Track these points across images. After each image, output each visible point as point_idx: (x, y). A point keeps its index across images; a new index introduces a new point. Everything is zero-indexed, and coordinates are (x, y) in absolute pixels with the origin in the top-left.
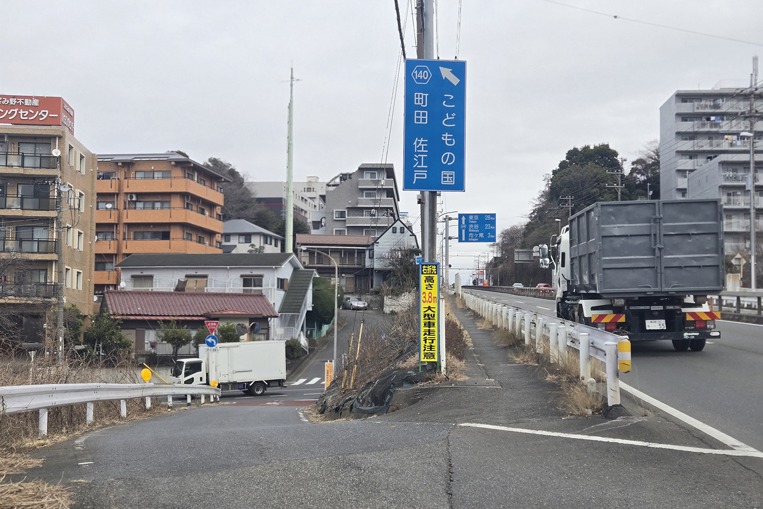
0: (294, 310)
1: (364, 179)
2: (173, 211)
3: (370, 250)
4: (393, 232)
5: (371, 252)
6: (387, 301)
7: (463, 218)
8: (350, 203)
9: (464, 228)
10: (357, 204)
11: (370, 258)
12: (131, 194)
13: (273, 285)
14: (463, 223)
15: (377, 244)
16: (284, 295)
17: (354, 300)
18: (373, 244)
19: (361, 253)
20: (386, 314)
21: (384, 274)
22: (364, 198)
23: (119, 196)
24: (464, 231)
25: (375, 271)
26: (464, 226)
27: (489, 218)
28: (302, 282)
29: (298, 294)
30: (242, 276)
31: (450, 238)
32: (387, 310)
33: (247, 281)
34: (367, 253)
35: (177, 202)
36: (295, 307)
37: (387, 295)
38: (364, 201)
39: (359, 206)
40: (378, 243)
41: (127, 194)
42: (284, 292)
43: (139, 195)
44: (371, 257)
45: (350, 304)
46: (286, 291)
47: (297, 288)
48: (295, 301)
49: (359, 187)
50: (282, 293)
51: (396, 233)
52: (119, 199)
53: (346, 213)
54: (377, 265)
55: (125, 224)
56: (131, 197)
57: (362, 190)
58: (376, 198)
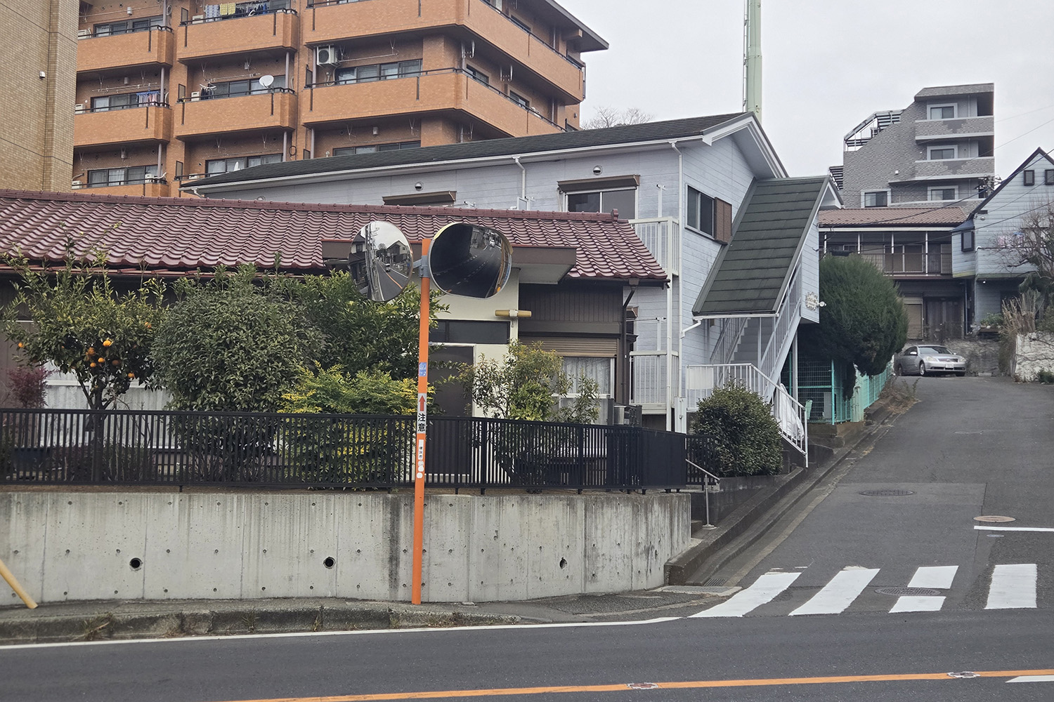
1: (929, 120)
2: (424, 79)
3: (962, 232)
4: (1026, 184)
5: (967, 236)
6: (1024, 346)
8: (897, 175)
10: (913, 175)
11: (965, 251)
12: (323, 45)
13: (673, 211)
15: (983, 216)
16: (717, 259)
17: (928, 353)
18: (971, 217)
19: (941, 242)
20: (1025, 381)
21: (1004, 288)
22: (929, 160)
23: (296, 59)
25: (980, 282)
29: (769, 253)
30: (563, 187)
32: (1025, 370)
34: (956, 240)
35: (436, 56)
36: (755, 294)
37: (1024, 331)
38: (929, 168)
39: (917, 178)
40: (985, 212)
41: (312, 46)
42: (714, 249)
43: (348, 47)
44: (968, 250)
45: (918, 362)
46: (722, 242)
47: (764, 234)
48: (756, 273)
49: (917, 138)
50: (711, 251)
51: (1032, 184)
52: (296, 64)
53: (889, 194)
54: (986, 265)
55: (309, 126)
56: (324, 56)
57: (923, 144)
58: (956, 159)
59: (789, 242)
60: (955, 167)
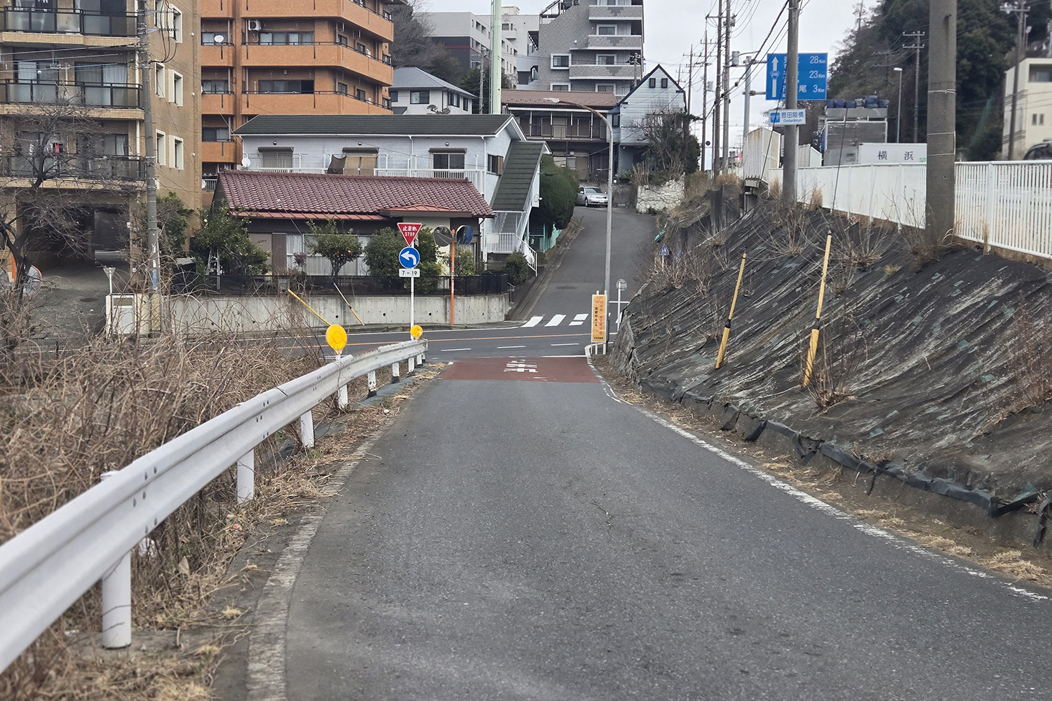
0: (513, 207)
1: (598, 5)
2: (318, 48)
3: (613, 115)
4: (650, 87)
5: (616, 117)
6: (642, 193)
7: (775, 61)
8: (575, 44)
9: (775, 77)
10: (587, 45)
11: (613, 126)
12: (253, 19)
13: (481, 166)
14: (775, 68)
15: (625, 106)
16: (498, 182)
17: (590, 192)
18: (618, 105)
19: (600, 118)
20: (641, 213)
21: (635, 152)
22: (597, 35)
23: (234, 24)
24: (775, 82)
25: (622, 147)
26: (776, 74)
27: (816, 61)
28: (525, 161)
29: (520, 181)
30: (431, 151)
31: (753, 93)
32: (642, 207)
33: (440, 159)
34: (610, 118)
35: (323, 34)
36: (515, 201)
37: (643, 184)
38: (598, 41)
39: (589, 48)
40: (627, 103)
41: (246, 19)
42: (498, 177)
43: (264, 21)
44: (616, 126)
45: (584, 199)
46: (500, 176)
47: (517, 171)
48: (515, 191)
49: (590, 18)
50: (495, 179)
51: (654, 87)
52: (234, 27)
53: (570, 58)
54: (626, 137)
55: (245, 68)
56: (253, 25)
57: (594, 23)
58: (616, 35)
59: (529, 176)
60: (615, 41)
